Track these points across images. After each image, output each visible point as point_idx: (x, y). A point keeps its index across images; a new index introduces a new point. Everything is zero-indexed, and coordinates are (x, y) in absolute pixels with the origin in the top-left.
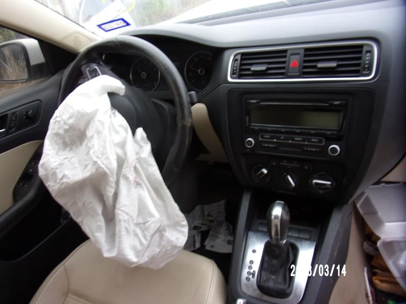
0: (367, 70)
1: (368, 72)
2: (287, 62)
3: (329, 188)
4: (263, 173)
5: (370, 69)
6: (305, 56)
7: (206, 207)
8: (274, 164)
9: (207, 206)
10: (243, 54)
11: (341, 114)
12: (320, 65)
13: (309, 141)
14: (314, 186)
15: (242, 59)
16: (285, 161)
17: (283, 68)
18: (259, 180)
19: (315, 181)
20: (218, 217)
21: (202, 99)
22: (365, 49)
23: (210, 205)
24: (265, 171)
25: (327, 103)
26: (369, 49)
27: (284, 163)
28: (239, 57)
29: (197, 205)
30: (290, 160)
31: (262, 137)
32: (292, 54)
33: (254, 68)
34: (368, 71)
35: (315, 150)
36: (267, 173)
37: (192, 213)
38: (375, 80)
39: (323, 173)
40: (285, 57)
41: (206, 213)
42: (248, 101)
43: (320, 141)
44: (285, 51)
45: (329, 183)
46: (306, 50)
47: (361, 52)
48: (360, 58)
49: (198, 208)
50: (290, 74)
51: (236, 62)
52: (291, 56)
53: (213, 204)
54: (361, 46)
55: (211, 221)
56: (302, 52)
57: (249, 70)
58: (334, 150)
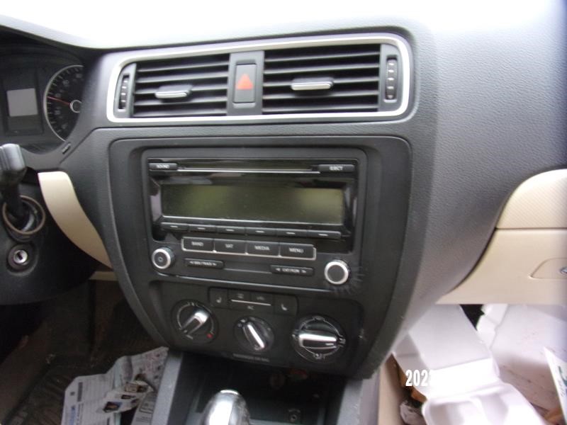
0: (390, 96)
1: (394, 101)
2: (230, 81)
3: (333, 349)
4: (196, 322)
5: (396, 94)
6: (268, 66)
7: (135, 359)
8: (219, 301)
9: (139, 356)
10: (140, 64)
11: (348, 193)
12: (297, 85)
13: (285, 252)
14: (302, 346)
15: (138, 75)
16: (241, 296)
17: (223, 93)
18: (192, 335)
19: (304, 336)
20: (156, 377)
21: (61, 162)
22: (385, 52)
23: (144, 355)
24: (201, 317)
25: (315, 169)
26: (392, 52)
27: (239, 300)
28: (131, 71)
29: (119, 357)
30: (251, 293)
31: (188, 245)
32: (238, 64)
33: (162, 93)
34: (393, 98)
35: (298, 271)
36: (208, 321)
37: (109, 372)
38: (409, 118)
39: (319, 318)
40: (226, 68)
41: (136, 372)
42: (151, 164)
43: (308, 253)
44: (225, 57)
45: (333, 339)
46: (269, 53)
47: (376, 59)
48: (375, 72)
49: (121, 362)
50: (237, 106)
51: (125, 81)
52: (238, 67)
53: (147, 353)
54: (376, 47)
55: (140, 389)
56: (260, 58)
57: (152, 97)
58: (336, 272)
